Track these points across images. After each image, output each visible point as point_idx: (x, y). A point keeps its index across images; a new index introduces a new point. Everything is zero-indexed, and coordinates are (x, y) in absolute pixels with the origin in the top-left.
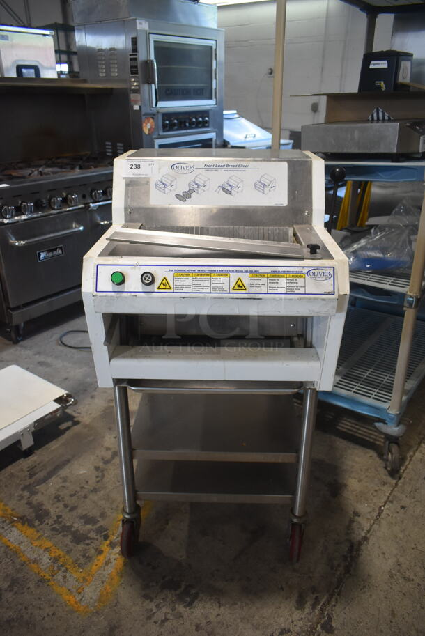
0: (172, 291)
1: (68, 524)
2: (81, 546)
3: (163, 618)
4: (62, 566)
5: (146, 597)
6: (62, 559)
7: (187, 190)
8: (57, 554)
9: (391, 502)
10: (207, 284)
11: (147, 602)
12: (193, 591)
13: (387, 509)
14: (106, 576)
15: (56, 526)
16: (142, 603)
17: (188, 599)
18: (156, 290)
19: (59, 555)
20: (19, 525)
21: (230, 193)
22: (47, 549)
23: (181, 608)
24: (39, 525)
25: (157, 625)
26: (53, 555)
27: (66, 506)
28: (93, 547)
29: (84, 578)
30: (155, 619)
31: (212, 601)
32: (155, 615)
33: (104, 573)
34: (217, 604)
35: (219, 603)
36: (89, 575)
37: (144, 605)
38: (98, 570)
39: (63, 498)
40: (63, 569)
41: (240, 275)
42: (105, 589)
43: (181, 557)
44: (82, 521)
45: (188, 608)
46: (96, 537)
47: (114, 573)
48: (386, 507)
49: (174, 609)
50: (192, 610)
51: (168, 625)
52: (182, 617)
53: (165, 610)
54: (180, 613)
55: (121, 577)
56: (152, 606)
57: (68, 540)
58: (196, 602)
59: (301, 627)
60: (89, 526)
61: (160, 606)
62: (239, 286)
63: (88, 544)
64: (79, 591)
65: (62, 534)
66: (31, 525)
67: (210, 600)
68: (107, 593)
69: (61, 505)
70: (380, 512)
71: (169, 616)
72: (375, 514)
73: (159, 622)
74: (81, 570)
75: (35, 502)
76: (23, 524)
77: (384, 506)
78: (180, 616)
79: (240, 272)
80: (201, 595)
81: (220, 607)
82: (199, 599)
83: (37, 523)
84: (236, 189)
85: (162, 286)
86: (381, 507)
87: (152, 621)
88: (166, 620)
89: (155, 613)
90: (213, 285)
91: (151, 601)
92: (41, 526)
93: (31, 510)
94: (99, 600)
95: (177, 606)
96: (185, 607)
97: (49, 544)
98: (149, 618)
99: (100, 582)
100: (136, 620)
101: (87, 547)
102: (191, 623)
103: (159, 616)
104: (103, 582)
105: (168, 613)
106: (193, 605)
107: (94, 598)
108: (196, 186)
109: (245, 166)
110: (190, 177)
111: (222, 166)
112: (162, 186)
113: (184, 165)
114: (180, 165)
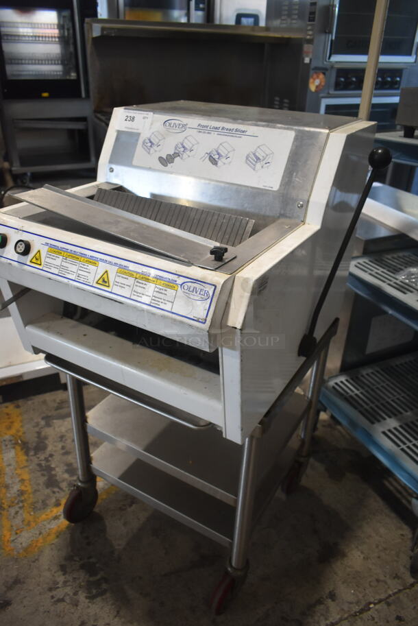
0: (40, 267)
1: (53, 466)
2: (48, 491)
3: (61, 597)
4: (22, 501)
5: (63, 568)
6: (26, 496)
7: (172, 153)
8: (26, 489)
9: (389, 604)
10: (74, 268)
11: (60, 573)
12: (104, 586)
13: (377, 610)
14: (47, 529)
15: (43, 463)
16: (55, 572)
17: (94, 591)
18: (28, 263)
19: (27, 491)
20: (18, 448)
21: (216, 164)
22: (22, 481)
23: (82, 597)
24: (32, 456)
25: (53, 600)
26: (23, 488)
27: (63, 448)
28: (56, 497)
29: (29, 522)
30: (54, 593)
31: (113, 607)
32: (58, 590)
33: (48, 526)
34: (116, 612)
35: (118, 612)
36: (35, 521)
37: (56, 575)
38: (44, 521)
39: (66, 440)
40: (21, 505)
41: (108, 267)
42: (37, 541)
43: (119, 545)
44: (65, 468)
45: (88, 600)
46: (64, 489)
47: (54, 531)
48: (377, 607)
49: (76, 594)
50: (90, 604)
51: (61, 606)
52: (77, 605)
53: (68, 590)
54: (78, 601)
55: (57, 537)
56: (61, 579)
57: (43, 480)
58: (99, 599)
60: (66, 476)
61: (68, 584)
62: (104, 281)
63: (54, 492)
64: (18, 532)
65: (43, 472)
66: (27, 454)
67: (112, 605)
68: (36, 546)
69: (60, 445)
70: (366, 609)
71: (67, 599)
72: (357, 608)
73: (55, 599)
74: (32, 513)
75: (43, 434)
76: (22, 449)
77: (375, 604)
78: (76, 604)
79: (110, 263)
80: (108, 595)
81: (115, 617)
82: (104, 597)
83: (32, 453)
84: (224, 160)
85: (34, 260)
86: (370, 603)
87: (51, 594)
88: (62, 600)
89: (58, 588)
90: (79, 272)
91: (64, 574)
92: (32, 458)
93: (36, 439)
94: (26, 550)
95: (80, 592)
96: (86, 597)
97: (26, 477)
98: (50, 589)
99: (38, 533)
100: (39, 585)
101: (52, 495)
102: (80, 617)
103: (59, 593)
104: (40, 534)
105: (69, 595)
106: (95, 601)
107: (24, 545)
108: (182, 149)
109: (243, 132)
110: (180, 138)
111: (216, 128)
112: (149, 144)
113: (177, 122)
114: (173, 122)
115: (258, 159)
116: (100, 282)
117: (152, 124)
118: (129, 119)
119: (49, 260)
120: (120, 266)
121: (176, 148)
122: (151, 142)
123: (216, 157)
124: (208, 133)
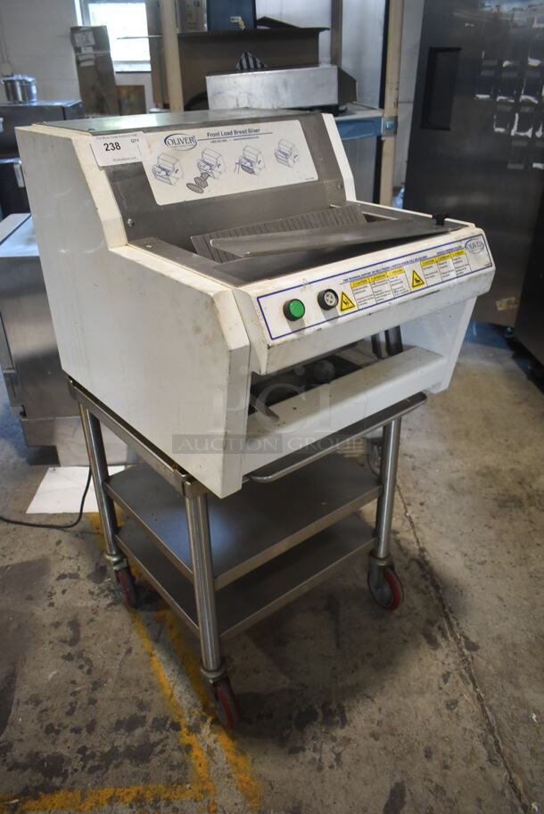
0: (356, 309)
1: (107, 749)
2: (155, 761)
3: (334, 756)
4: (157, 800)
5: (295, 751)
6: (148, 794)
7: (199, 175)
8: (134, 794)
9: (409, 504)
10: (387, 287)
11: (300, 755)
12: (333, 706)
13: (413, 513)
14: (226, 766)
15: (90, 763)
16: (297, 761)
17: (337, 718)
18: (340, 314)
19: (138, 793)
20: (32, 803)
21: (253, 172)
22: (111, 800)
23: (340, 733)
24: (63, 782)
25: (336, 767)
26: (129, 799)
27: (77, 731)
28: (173, 750)
29: (202, 792)
30: (326, 765)
31: (361, 701)
32: (323, 759)
33: (220, 764)
34: (368, 700)
35: (368, 697)
36: (203, 783)
37: (301, 760)
38: (209, 769)
39: (60, 725)
40: (162, 803)
41: (413, 267)
42: (241, 781)
43: (284, 682)
44: (122, 731)
45: (347, 727)
46: (162, 737)
47: (232, 757)
48: (410, 511)
49: (334, 739)
50: (352, 725)
51: (346, 758)
52: (349, 740)
53: (326, 748)
54: (345, 737)
55: (244, 753)
56: (309, 754)
57: (128, 767)
58: (347, 715)
59: (454, 663)
60: (139, 732)
61: (318, 747)
62: (417, 281)
63: (162, 752)
64: (213, 809)
65: (112, 766)
66: (52, 790)
67: (358, 702)
68: (247, 783)
69: (67, 734)
70: (410, 518)
71: (337, 750)
72: (408, 523)
73: (335, 764)
74: (188, 786)
75: (21, 760)
76: (37, 798)
77: (407, 511)
78: (347, 741)
79: (412, 262)
80: (345, 704)
81: (373, 701)
82: (347, 709)
83: (57, 781)
84: (257, 165)
85: (344, 306)
86: (405, 515)
87: (327, 769)
88: (338, 756)
89: (320, 760)
90: (394, 287)
91: (304, 750)
92: (69, 780)
93: (28, 772)
94: (248, 798)
95: (334, 734)
96: (343, 727)
97: (108, 791)
98: (320, 769)
99: (226, 779)
100: (310, 783)
101: (166, 755)
102: (365, 738)
103: (328, 758)
104: (229, 776)
105: (333, 747)
106: (348, 719)
107: (239, 800)
108: (208, 167)
109: (256, 131)
110: (196, 154)
111: (229, 134)
112: (163, 173)
113: (180, 137)
114: (175, 137)
115: (286, 155)
116: (415, 284)
117: (149, 147)
118: (110, 147)
119: (357, 296)
120: (421, 259)
121: (200, 169)
122: (163, 169)
123: (248, 164)
124: (224, 141)
